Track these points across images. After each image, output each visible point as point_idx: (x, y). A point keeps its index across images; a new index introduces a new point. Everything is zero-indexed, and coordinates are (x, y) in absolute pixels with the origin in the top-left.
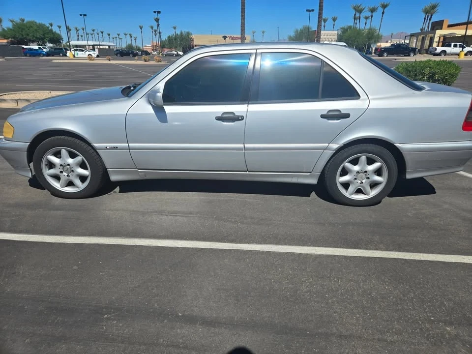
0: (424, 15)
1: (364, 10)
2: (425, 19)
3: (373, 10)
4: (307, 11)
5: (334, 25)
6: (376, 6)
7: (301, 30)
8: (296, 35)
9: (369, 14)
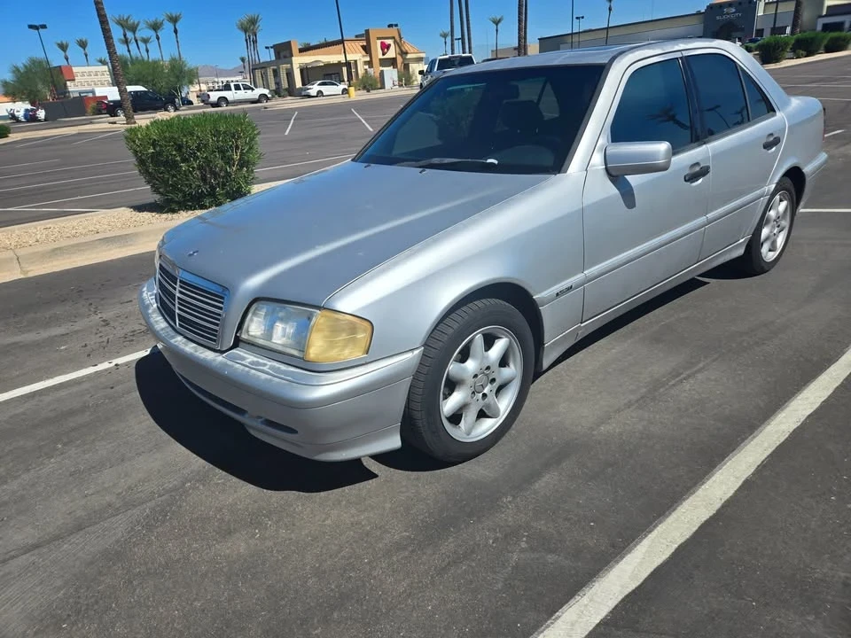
0: (243, 34)
1: (139, 28)
2: (246, 40)
3: (156, 27)
4: (31, 27)
5: (86, 55)
6: (160, 19)
7: (25, 66)
8: (17, 76)
9: (151, 33)
